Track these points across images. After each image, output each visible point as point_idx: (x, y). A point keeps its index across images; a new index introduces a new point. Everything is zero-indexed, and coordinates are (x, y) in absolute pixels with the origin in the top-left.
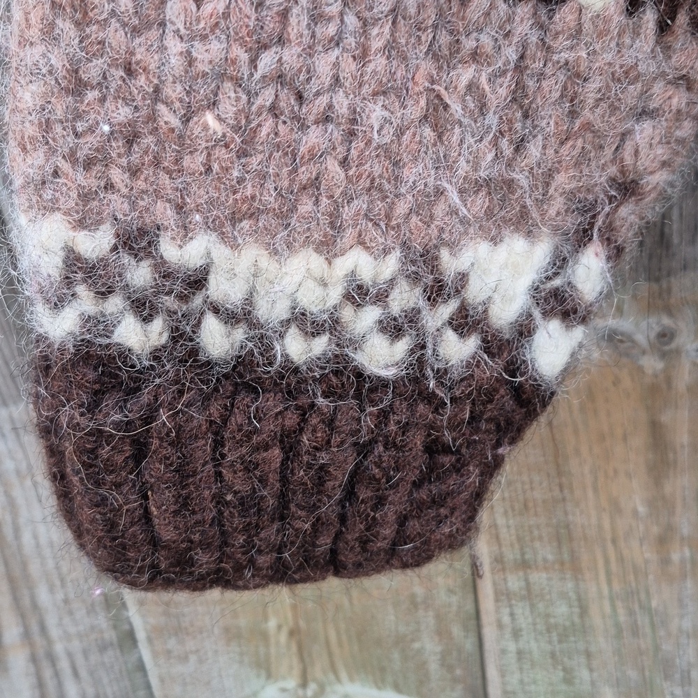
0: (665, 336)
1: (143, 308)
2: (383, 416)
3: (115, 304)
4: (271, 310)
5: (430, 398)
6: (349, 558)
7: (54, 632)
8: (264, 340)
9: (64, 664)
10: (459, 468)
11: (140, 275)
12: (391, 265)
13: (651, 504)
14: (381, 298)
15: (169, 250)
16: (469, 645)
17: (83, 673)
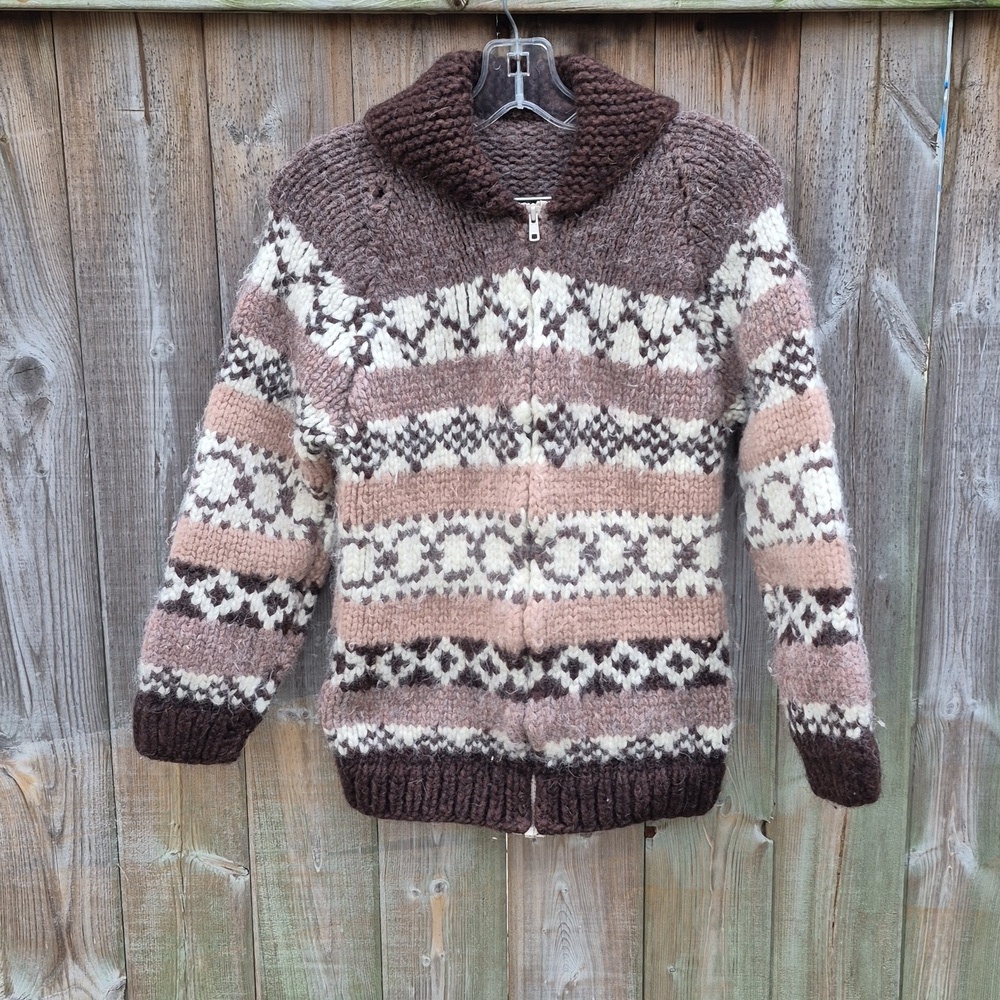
0: (305, 714)
1: (166, 685)
2: (217, 716)
3: (160, 683)
4: (193, 688)
5: (229, 713)
6: (205, 757)
7: (86, 829)
8: (191, 695)
9: (86, 845)
10: (236, 735)
11: (167, 677)
12: (222, 679)
13: (304, 773)
14: (218, 686)
15: (174, 672)
16: (244, 831)
17: (93, 849)
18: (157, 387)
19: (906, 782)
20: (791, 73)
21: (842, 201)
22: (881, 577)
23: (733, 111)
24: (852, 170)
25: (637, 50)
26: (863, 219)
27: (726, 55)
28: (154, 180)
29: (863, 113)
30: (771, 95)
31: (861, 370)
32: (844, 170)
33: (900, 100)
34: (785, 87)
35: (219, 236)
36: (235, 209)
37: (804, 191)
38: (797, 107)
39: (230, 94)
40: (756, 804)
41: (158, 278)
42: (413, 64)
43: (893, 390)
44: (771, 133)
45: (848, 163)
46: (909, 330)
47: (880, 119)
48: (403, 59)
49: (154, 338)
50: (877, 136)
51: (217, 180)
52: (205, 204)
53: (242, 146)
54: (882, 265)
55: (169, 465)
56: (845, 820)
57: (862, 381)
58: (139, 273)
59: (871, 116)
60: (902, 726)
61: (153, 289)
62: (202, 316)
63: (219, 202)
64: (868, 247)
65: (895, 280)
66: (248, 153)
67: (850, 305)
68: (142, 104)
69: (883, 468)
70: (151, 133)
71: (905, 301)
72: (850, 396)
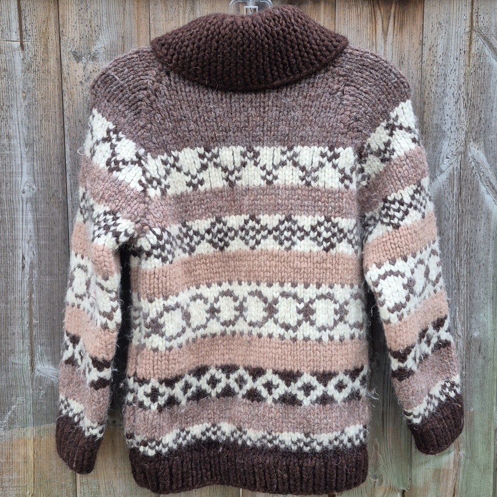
18: (24, 213)
19: (492, 465)
20: (419, 23)
21: (450, 100)
22: (476, 334)
23: (383, 45)
24: (456, 82)
25: (325, 8)
26: (463, 112)
27: (379, 11)
28: (25, 84)
29: (462, 47)
30: (406, 36)
31: (462, 205)
32: (451, 82)
33: (485, 39)
34: (415, 31)
35: (66, 119)
36: (76, 103)
37: (426, 95)
38: (422, 44)
39: (73, 32)
40: (398, 479)
41: (26, 145)
42: (187, 15)
43: (482, 218)
44: (406, 59)
45: (453, 78)
46: (491, 180)
47: (473, 51)
48: (181, 12)
49: (23, 182)
50: (471, 61)
51: (64, 84)
52: (57, 99)
53: (80, 64)
54: (474, 140)
55: (31, 263)
56: (454, 489)
57: (463, 212)
58: (14, 142)
59: (467, 49)
60: (489, 429)
61: (23, 152)
62: (54, 168)
63: (66, 98)
64: (466, 129)
65: (483, 149)
66: (84, 68)
67: (455, 165)
68: (19, 37)
69: (476, 266)
70: (24, 55)
71: (489, 162)
72: (456, 221)
